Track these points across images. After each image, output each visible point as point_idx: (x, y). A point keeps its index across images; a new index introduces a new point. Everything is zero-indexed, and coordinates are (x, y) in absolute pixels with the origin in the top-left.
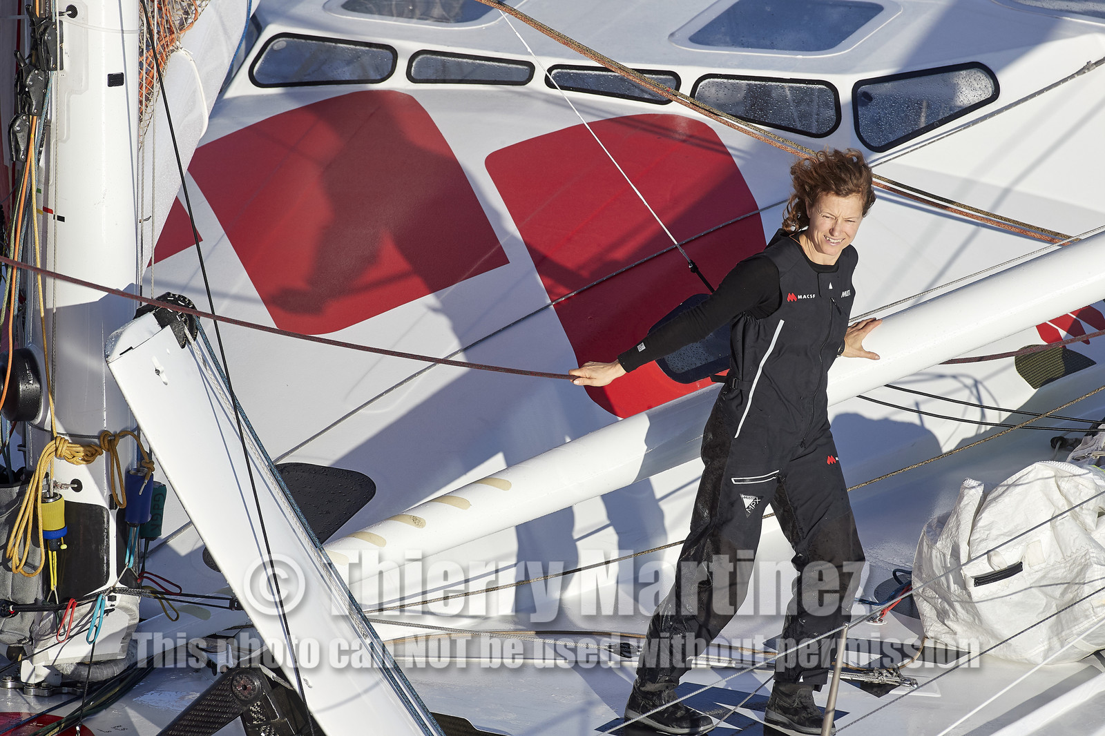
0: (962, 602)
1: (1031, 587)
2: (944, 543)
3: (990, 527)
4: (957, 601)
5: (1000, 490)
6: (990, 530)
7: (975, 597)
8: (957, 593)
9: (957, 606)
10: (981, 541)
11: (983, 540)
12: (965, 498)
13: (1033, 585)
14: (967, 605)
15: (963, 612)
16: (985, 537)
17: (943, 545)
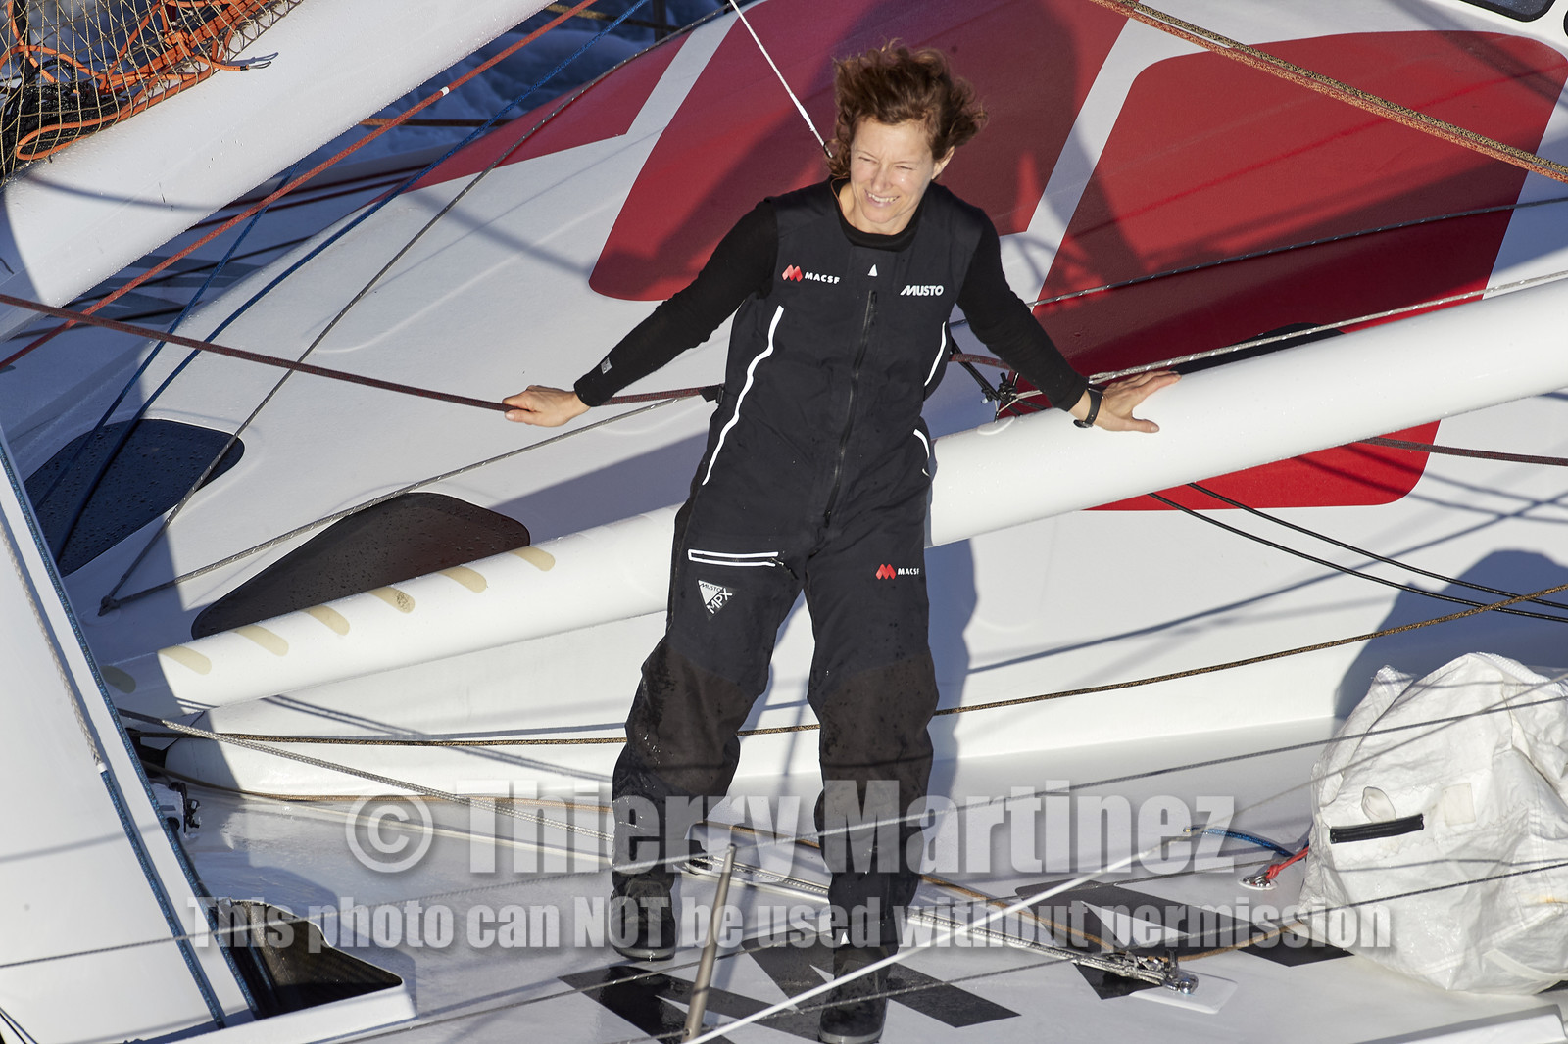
1: (1447, 860)
3: (1381, 749)
6: (1380, 754)
13: (1450, 857)
16: (1368, 764)
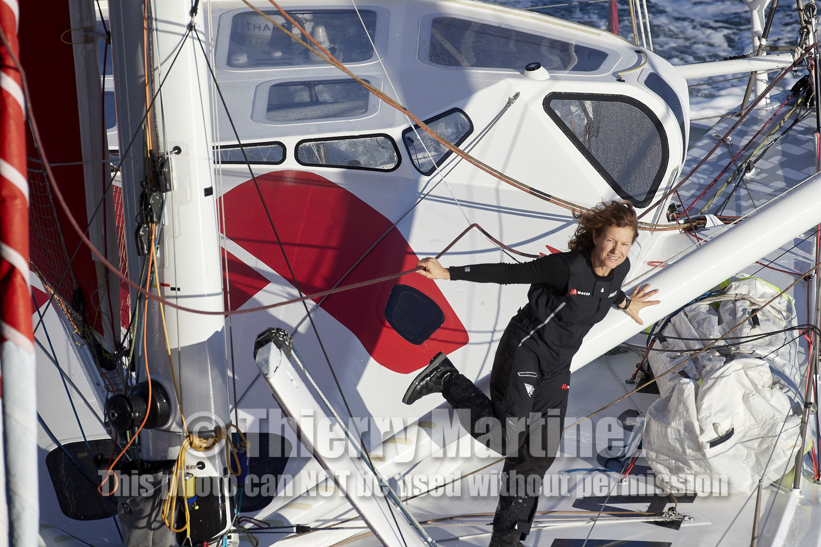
0: (696, 460)
2: (677, 423)
3: (710, 407)
4: (691, 460)
5: (710, 382)
6: (710, 409)
7: (708, 456)
8: (692, 455)
9: (692, 463)
10: (706, 418)
11: (708, 417)
12: (686, 391)
13: (740, 442)
14: (700, 462)
15: (697, 466)
16: (708, 415)
17: (677, 424)
